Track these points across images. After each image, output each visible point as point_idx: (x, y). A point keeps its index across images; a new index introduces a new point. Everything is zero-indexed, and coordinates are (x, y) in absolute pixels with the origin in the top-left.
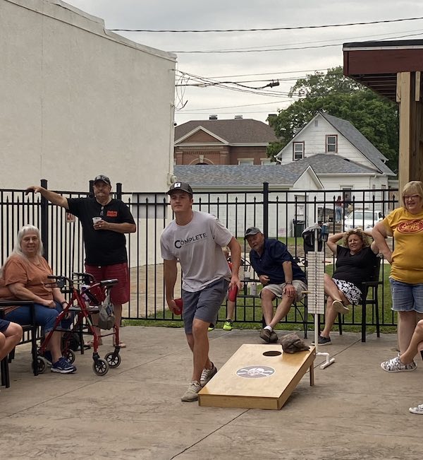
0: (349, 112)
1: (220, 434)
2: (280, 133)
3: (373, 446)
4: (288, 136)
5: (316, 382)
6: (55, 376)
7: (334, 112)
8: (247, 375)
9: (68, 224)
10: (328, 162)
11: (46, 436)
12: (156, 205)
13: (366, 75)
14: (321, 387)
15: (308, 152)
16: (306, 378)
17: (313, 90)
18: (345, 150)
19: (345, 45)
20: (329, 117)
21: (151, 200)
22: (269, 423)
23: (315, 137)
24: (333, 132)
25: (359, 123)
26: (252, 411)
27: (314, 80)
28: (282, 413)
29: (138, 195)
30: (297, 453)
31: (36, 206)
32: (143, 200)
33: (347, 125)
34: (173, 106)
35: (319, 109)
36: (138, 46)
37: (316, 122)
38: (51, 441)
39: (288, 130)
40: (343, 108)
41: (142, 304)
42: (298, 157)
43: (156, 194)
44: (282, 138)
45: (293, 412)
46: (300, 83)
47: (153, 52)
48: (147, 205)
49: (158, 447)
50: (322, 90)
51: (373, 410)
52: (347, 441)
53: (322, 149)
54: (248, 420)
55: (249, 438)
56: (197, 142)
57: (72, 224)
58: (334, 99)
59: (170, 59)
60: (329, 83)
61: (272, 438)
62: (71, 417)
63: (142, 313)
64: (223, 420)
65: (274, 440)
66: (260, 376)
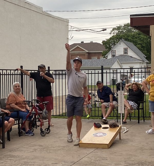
0: (132, 39)
1: (87, 157)
2: (107, 48)
3: (143, 161)
4: (110, 48)
5: (121, 138)
6: (27, 137)
7: (126, 40)
8: (96, 136)
9: (30, 82)
10: (124, 58)
11: (24, 159)
12: (62, 74)
13: (139, 26)
14: (124, 140)
15: (117, 54)
16: (118, 137)
17: (119, 32)
18: (131, 53)
19: (131, 15)
20: (125, 41)
21: (61, 73)
22: (105, 153)
23: (120, 49)
24: (126, 47)
25: (135, 44)
26: (98, 149)
27: (119, 28)
28: (109, 149)
29: (56, 71)
30: (115, 164)
31: (19, 75)
32: (57, 73)
33: (131, 44)
34: (68, 38)
35: (121, 38)
36: (55, 17)
37: (120, 43)
38: (26, 160)
39: (110, 46)
40: (129, 38)
41: (58, 110)
42: (113, 56)
43: (62, 70)
44: (107, 49)
45: (114, 149)
46: (114, 29)
47: (60, 19)
48: (59, 74)
49: (65, 162)
50: (122, 32)
51: (143, 148)
52: (134, 160)
53: (122, 53)
54: (97, 152)
55: (98, 159)
56: (76, 51)
57: (32, 82)
58: (126, 35)
59: (67, 21)
60: (124, 29)
61: (106, 159)
62: (33, 152)
63: (58, 114)
64: (88, 152)
65: (107, 160)
66: (101, 136)
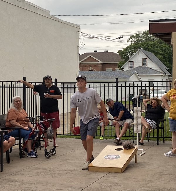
0: (152, 49)
1: (97, 183)
2: (123, 58)
3: (161, 188)
4: (127, 59)
5: (137, 161)
6: (29, 158)
7: (146, 49)
8: (109, 158)
9: (34, 96)
10: (143, 70)
11: (25, 183)
12: (71, 87)
13: (158, 34)
14: (140, 163)
15: (135, 66)
16: (133, 160)
17: (137, 40)
18: (150, 65)
19: (150, 21)
20: (144, 51)
21: (69, 86)
22: (117, 178)
23: (138, 59)
24: (145, 57)
25: (156, 54)
26: (110, 173)
27: (137, 36)
28: (123, 173)
29: (64, 83)
31: (21, 88)
32: (65, 86)
33: (152, 54)
34: (78, 47)
35: (139, 48)
36: (64, 22)
37: (138, 53)
38: (27, 185)
39: (127, 56)
40: (150, 47)
41: (65, 129)
42: (131, 67)
43: (71, 83)
44: (124, 60)
45: (128, 174)
46: (132, 37)
47: (70, 24)
48: (67, 87)
49: (71, 188)
50: (141, 40)
51: (161, 173)
52: (150, 186)
53: (141, 64)
54: (109, 177)
55: (109, 185)
57: (36, 95)
58: (146, 43)
59: (78, 27)
60: (144, 37)
61: (119, 184)
62: (35, 176)
63: (65, 133)
64: (99, 177)
65: (120, 186)
66: (114, 159)
